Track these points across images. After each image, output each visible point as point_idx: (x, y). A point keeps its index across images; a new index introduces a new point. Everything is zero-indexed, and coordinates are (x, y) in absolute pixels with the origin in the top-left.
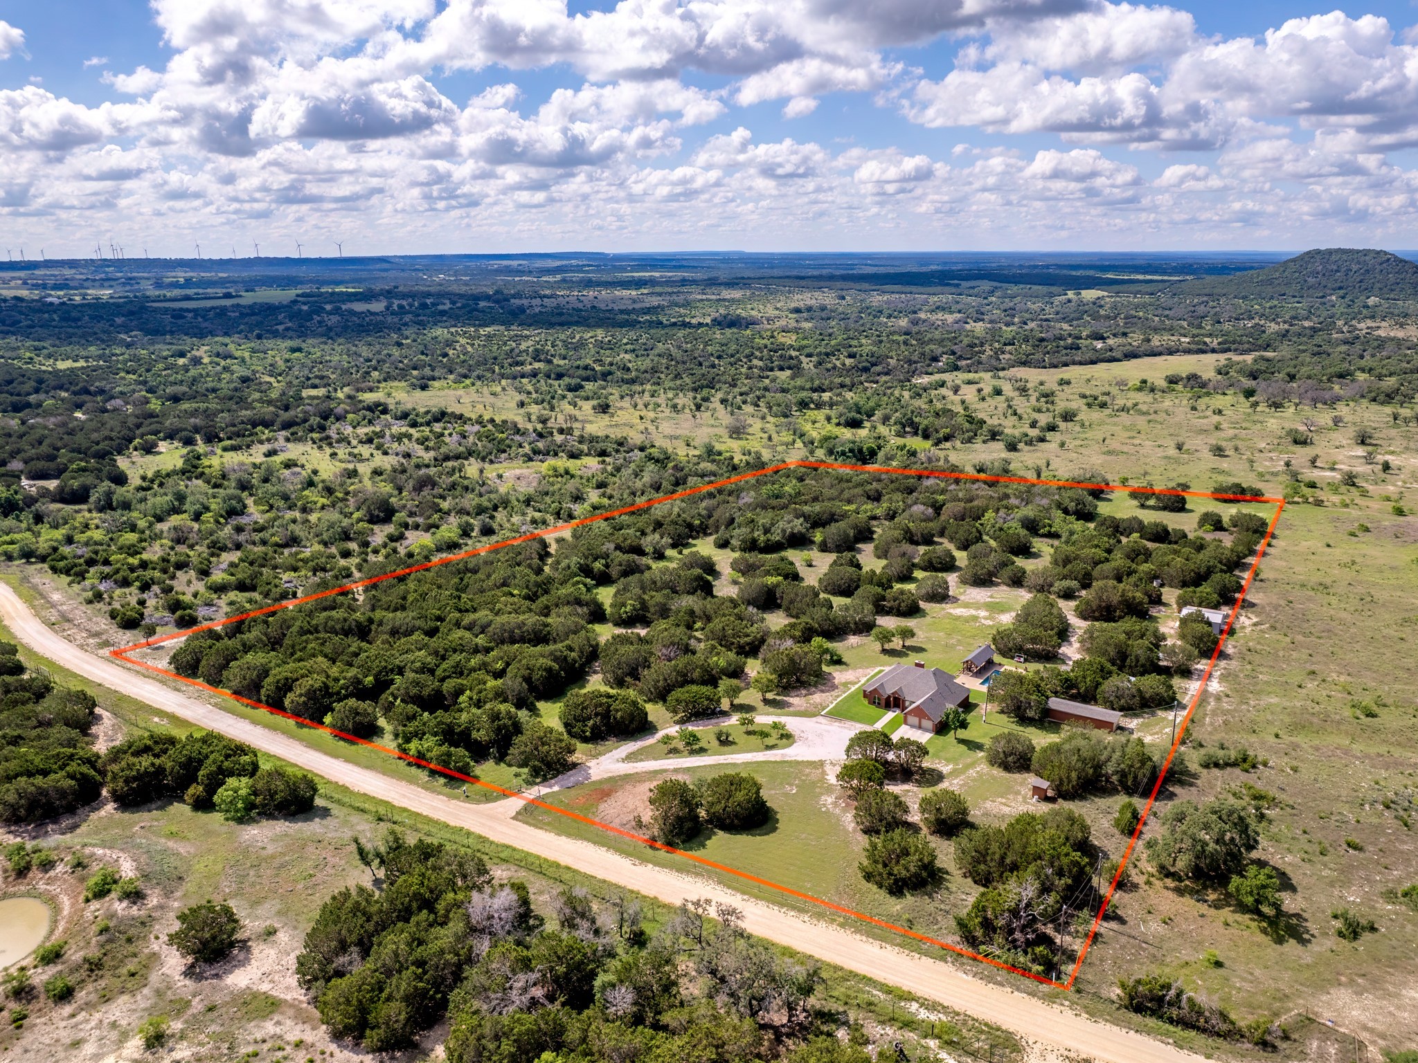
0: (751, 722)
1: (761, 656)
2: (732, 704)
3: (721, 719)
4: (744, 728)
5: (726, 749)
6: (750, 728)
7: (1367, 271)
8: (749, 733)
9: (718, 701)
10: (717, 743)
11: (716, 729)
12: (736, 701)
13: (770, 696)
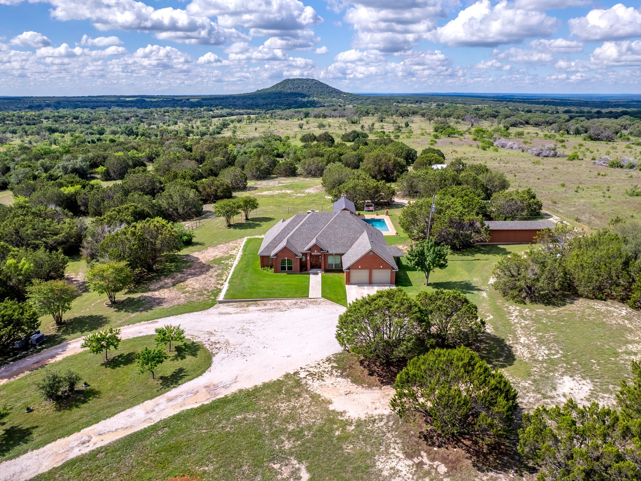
0: (113, 341)
1: (84, 252)
2: (60, 322)
3: (45, 353)
4: (101, 357)
5: (76, 413)
6: (113, 353)
7: (310, 87)
8: (113, 363)
9: (33, 321)
10: (50, 405)
11: (41, 376)
12: (67, 316)
13: (121, 296)
